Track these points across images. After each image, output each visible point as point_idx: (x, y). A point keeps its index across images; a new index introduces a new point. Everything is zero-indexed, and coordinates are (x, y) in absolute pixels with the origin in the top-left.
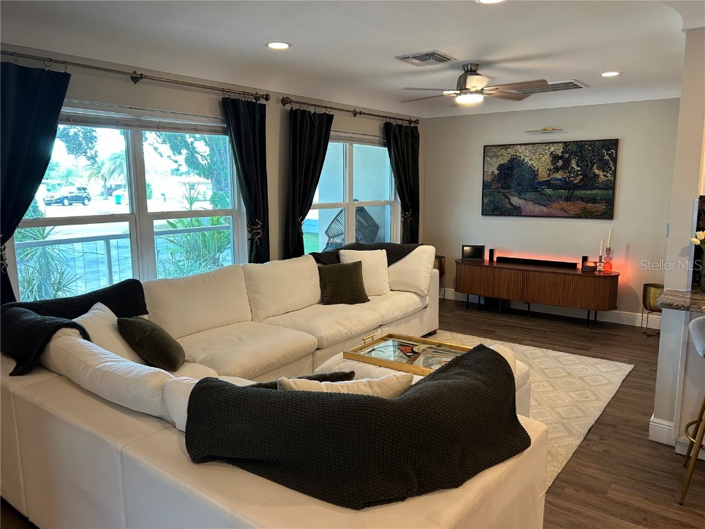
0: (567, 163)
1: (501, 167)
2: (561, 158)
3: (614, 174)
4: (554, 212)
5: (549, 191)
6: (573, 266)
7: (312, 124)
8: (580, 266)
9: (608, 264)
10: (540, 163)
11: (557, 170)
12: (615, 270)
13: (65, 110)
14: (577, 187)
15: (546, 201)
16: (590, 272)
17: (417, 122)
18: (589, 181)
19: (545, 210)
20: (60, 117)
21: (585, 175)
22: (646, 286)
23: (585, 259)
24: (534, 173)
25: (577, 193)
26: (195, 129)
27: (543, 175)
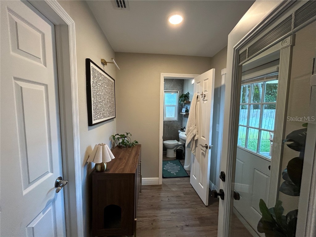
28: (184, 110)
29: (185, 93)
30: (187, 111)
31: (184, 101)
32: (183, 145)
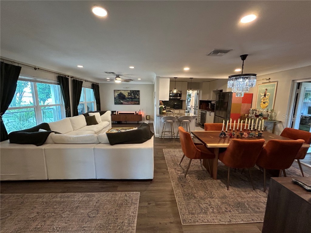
0: (131, 94)
1: (118, 95)
2: (130, 93)
3: (139, 97)
4: (129, 103)
5: (128, 100)
6: (134, 113)
7: (79, 83)
8: (135, 114)
9: (140, 113)
10: (126, 94)
11: (129, 95)
12: (141, 114)
13: (20, 77)
14: (133, 99)
15: (128, 101)
16: (137, 114)
17: (98, 84)
18: (135, 98)
19: (128, 103)
20: (18, 79)
21: (134, 97)
22: (146, 116)
23: (136, 112)
24: (125, 96)
25: (133, 100)
26: (51, 83)
27: (127, 96)
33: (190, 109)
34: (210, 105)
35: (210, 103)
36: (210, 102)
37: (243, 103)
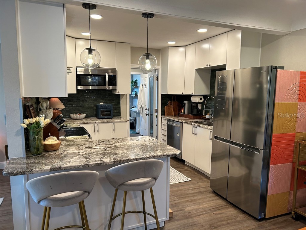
28: (134, 93)
29: (134, 80)
30: (136, 94)
31: (134, 86)
32: (134, 119)
33: (138, 113)
34: (186, 105)
35: (186, 102)
36: (188, 97)
37: (300, 100)
